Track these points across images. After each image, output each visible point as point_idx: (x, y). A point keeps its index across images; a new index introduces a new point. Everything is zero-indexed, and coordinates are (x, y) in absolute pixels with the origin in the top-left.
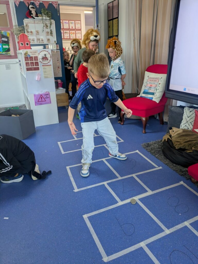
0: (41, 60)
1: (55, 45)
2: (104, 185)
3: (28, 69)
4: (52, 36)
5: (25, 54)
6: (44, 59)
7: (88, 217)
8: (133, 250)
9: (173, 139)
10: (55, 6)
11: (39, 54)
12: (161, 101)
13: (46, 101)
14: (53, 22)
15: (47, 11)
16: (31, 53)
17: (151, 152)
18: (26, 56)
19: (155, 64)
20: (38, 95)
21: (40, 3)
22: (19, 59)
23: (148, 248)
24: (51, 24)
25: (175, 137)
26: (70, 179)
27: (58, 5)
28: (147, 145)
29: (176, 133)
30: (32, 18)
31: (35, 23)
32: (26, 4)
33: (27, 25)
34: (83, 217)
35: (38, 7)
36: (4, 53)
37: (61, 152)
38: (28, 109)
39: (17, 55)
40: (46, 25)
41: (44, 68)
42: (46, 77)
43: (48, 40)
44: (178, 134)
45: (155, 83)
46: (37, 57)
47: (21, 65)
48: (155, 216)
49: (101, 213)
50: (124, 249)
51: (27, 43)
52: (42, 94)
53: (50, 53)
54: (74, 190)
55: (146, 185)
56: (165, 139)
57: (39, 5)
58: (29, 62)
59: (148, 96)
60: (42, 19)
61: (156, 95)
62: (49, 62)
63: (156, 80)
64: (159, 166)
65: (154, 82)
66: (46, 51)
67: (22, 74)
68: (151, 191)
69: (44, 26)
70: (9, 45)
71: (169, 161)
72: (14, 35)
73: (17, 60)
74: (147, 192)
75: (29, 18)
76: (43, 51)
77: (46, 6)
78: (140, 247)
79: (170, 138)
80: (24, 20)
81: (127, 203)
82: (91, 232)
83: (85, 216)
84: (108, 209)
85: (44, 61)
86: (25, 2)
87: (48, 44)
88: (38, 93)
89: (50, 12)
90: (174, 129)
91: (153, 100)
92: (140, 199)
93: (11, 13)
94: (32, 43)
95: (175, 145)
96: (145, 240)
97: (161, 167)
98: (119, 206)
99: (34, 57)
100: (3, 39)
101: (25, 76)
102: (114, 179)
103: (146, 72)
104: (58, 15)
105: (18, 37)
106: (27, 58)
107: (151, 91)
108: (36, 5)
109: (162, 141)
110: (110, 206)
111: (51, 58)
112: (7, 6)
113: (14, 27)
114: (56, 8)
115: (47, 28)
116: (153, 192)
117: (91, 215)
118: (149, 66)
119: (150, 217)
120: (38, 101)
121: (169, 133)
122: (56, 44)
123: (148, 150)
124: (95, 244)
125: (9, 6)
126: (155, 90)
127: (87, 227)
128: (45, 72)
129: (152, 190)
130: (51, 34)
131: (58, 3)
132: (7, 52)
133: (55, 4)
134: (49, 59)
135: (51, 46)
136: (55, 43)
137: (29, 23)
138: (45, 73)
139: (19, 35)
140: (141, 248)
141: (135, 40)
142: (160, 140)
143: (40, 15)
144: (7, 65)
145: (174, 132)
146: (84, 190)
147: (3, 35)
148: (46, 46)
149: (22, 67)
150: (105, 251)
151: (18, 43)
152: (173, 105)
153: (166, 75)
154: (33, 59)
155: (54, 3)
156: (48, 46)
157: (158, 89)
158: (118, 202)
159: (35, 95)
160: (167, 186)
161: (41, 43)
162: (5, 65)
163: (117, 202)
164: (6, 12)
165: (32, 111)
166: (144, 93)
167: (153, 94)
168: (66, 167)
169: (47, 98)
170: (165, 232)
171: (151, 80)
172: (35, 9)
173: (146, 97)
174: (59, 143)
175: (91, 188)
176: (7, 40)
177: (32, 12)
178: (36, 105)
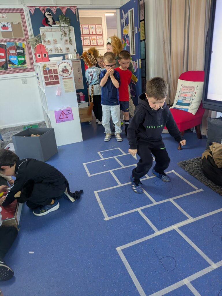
0: (61, 73)
1: (75, 54)
2: (137, 211)
3: (47, 84)
4: (72, 45)
5: (43, 67)
6: (64, 72)
7: (122, 250)
8: (175, 288)
9: (214, 156)
10: (73, 11)
11: (59, 66)
12: (198, 112)
13: (67, 117)
14: (72, 28)
15: (65, 17)
16: (50, 66)
17: (188, 172)
18: (44, 69)
19: (189, 70)
20: (59, 111)
21: (57, 9)
22: (36, 73)
23: (193, 285)
24: (70, 32)
25: (216, 153)
26: (99, 205)
27: (76, 9)
28: (184, 164)
29: (218, 150)
30: (49, 26)
31: (52, 31)
32: (42, 11)
33: (43, 34)
34: (116, 250)
35: (55, 13)
36: (20, 66)
37: (87, 174)
38: (48, 127)
39: (34, 67)
40: (64, 32)
41: (65, 82)
42: (67, 92)
43: (68, 49)
44: (220, 150)
45: (190, 93)
46: (56, 70)
47: (38, 79)
48: (199, 247)
49: (136, 244)
50: (166, 287)
51: (44, 55)
52: (63, 110)
53: (70, 64)
54: (105, 218)
55: (186, 211)
56: (205, 156)
57: (56, 12)
58: (48, 75)
59: (182, 107)
60: (60, 26)
61: (192, 106)
62: (70, 75)
63: (191, 89)
64: (200, 189)
65: (189, 91)
66: (66, 62)
67: (41, 89)
68: (192, 218)
69: (62, 34)
70: (24, 58)
71: (211, 182)
72: (30, 46)
73: (34, 73)
74: (188, 220)
75: (46, 26)
76: (63, 62)
77: (64, 11)
78: (183, 284)
79: (210, 155)
80: (40, 29)
81: (165, 233)
82: (126, 267)
83: (119, 249)
84: (144, 240)
85: (64, 73)
86: (40, 9)
87: (67, 54)
88: (59, 109)
89: (69, 18)
90: (215, 144)
91: (189, 111)
92: (179, 228)
93: (26, 22)
94: (50, 53)
95: (217, 163)
96: (188, 276)
97: (202, 189)
98: (156, 237)
99: (53, 70)
100: (19, 51)
101: (44, 91)
102: (148, 204)
103: (179, 80)
104: (78, 20)
105: (34, 47)
106: (46, 71)
107: (185, 102)
108: (53, 12)
109: (201, 159)
110: (146, 236)
111: (72, 70)
112: (21, 14)
113: (30, 37)
114: (74, 13)
115: (66, 36)
116: (194, 219)
117: (125, 248)
118: (182, 73)
119: (193, 248)
120: (59, 119)
121: (209, 150)
122: (77, 53)
123: (185, 170)
124: (132, 281)
125: (24, 14)
126: (190, 101)
127: (122, 261)
128: (66, 85)
129: (194, 217)
130: (70, 42)
131: (77, 8)
132: (23, 65)
133: (74, 9)
134: (69, 71)
135: (71, 56)
136: (75, 51)
137: (46, 32)
138: (66, 87)
139: (36, 46)
140: (185, 286)
141: (164, 44)
142: (199, 157)
143: (58, 22)
144: (23, 79)
145: (215, 148)
146: (116, 218)
147: (18, 46)
148: (65, 55)
149: (40, 81)
150: (144, 290)
151: (35, 54)
152: (212, 117)
153: (203, 83)
154: (52, 72)
155: (72, 8)
156: (67, 55)
157: (194, 99)
158: (155, 232)
159: (55, 112)
160: (210, 212)
161: (60, 53)
162: (21, 79)
163: (153, 232)
164: (21, 21)
165: (53, 129)
166: (178, 104)
167: (188, 105)
168: (94, 192)
169: (69, 114)
170: (212, 267)
171: (185, 89)
172: (52, 16)
173: (180, 108)
174: (84, 164)
175: (124, 215)
176: (22, 52)
177: (49, 20)
178: (57, 123)
